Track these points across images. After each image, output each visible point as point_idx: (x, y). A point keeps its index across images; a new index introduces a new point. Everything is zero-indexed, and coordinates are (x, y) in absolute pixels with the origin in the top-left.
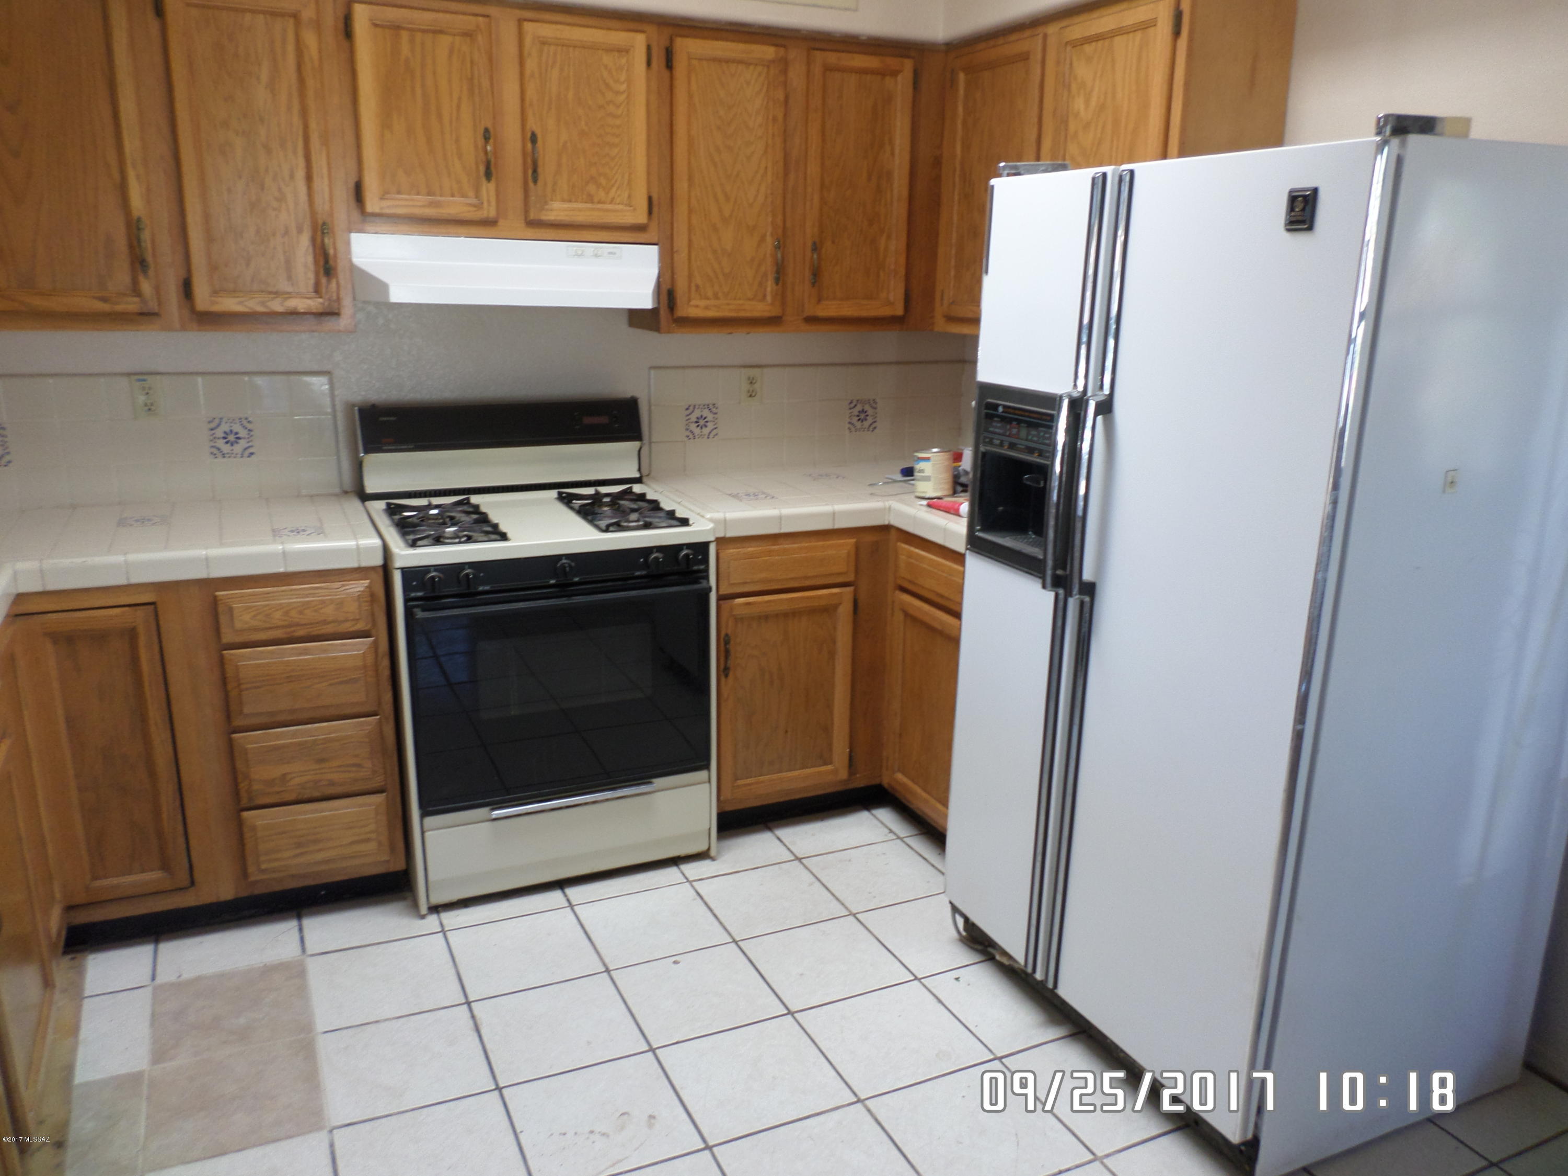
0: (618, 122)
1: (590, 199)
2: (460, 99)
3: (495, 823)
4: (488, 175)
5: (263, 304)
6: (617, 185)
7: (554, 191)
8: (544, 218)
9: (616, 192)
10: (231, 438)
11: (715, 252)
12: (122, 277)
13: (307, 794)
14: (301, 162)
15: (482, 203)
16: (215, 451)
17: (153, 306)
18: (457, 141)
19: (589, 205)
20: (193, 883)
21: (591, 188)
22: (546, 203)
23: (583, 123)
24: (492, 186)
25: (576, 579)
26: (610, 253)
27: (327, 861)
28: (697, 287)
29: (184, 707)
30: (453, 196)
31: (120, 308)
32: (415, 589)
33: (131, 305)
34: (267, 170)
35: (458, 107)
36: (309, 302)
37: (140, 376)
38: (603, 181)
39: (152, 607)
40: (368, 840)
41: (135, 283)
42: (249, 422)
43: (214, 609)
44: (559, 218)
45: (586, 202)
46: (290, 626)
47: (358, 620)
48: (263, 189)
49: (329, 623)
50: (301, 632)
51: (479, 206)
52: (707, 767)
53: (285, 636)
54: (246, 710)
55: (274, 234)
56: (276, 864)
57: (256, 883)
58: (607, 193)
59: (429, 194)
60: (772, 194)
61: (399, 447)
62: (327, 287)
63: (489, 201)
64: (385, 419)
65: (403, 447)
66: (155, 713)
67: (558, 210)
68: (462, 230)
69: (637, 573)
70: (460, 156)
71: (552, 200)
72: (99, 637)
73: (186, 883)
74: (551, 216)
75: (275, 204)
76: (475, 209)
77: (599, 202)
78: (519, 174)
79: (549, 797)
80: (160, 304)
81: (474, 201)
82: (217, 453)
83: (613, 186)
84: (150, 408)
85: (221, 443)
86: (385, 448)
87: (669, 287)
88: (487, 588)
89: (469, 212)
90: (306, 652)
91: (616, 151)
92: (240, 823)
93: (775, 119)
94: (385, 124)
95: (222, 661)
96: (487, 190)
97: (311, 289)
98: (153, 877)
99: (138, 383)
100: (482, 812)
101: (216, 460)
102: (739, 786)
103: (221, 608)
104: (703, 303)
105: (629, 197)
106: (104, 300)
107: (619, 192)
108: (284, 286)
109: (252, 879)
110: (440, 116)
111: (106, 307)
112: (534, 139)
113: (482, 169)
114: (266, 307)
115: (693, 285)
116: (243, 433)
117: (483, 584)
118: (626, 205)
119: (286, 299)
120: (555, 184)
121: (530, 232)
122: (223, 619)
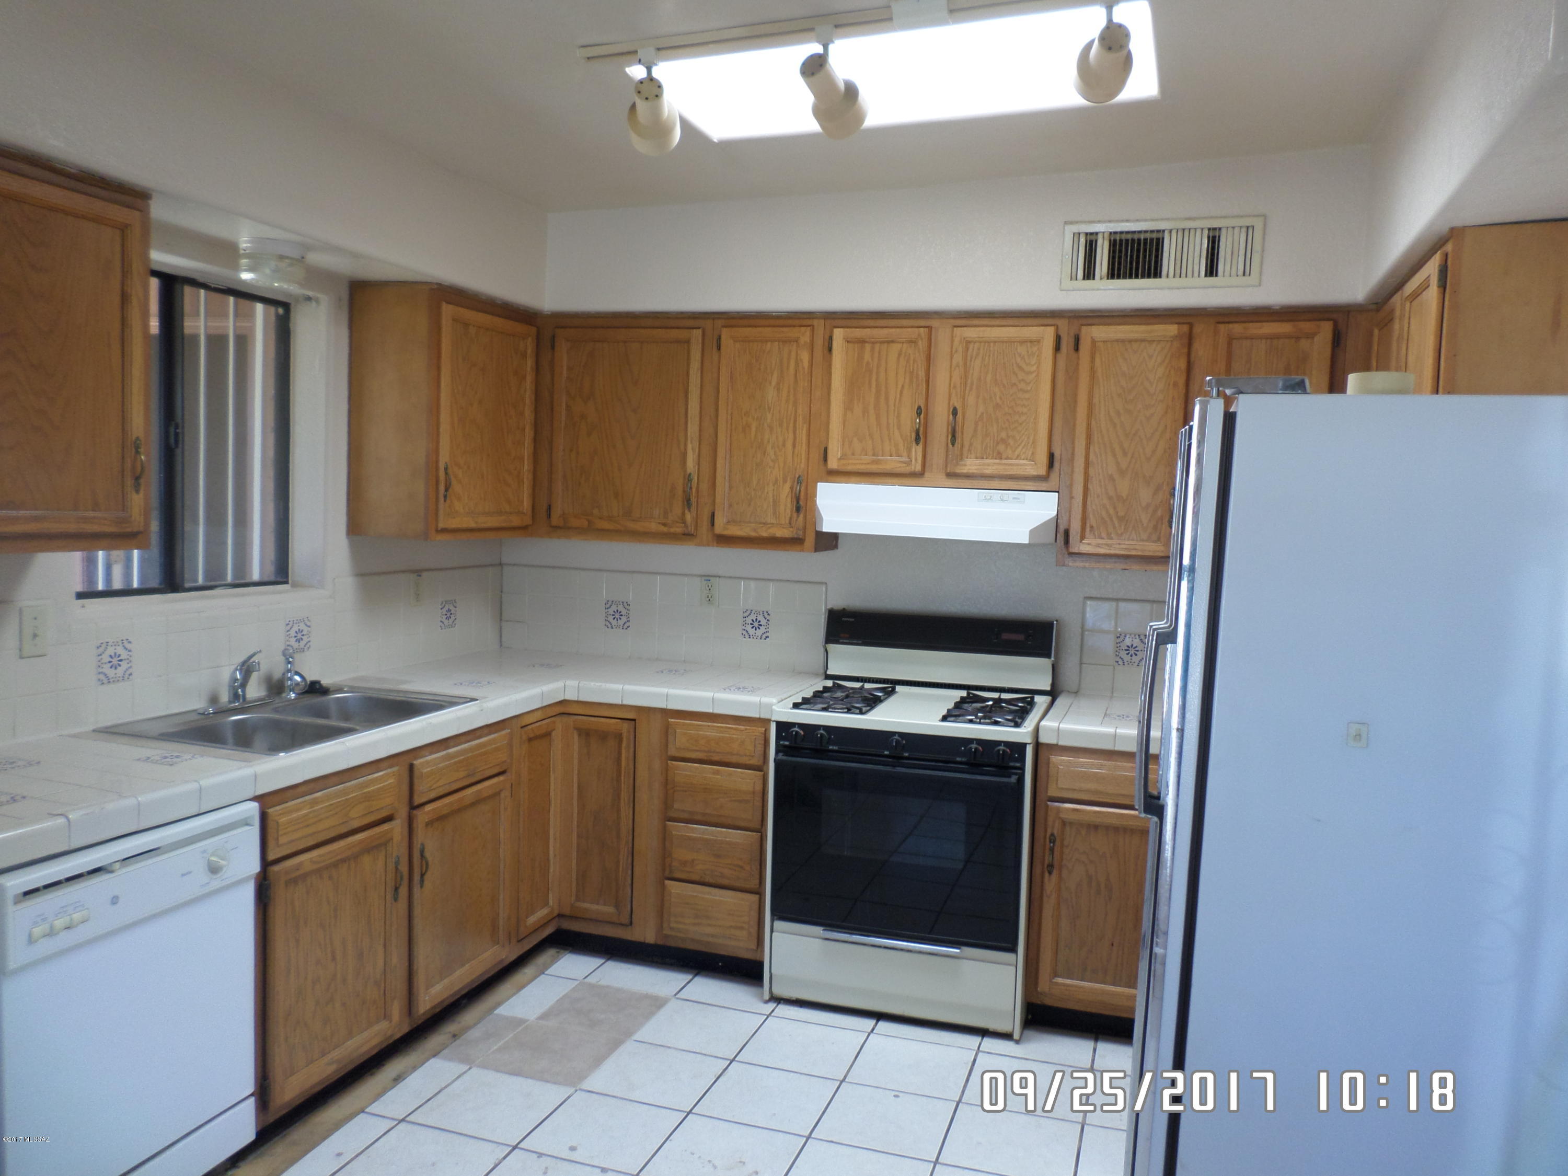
0: (1027, 396)
1: (999, 456)
2: (903, 386)
3: (827, 942)
4: (917, 440)
5: (755, 530)
6: (1023, 444)
7: (969, 450)
8: (958, 471)
9: (1022, 450)
10: (756, 624)
11: (1110, 498)
12: (677, 509)
13: (708, 879)
14: (791, 435)
15: (911, 461)
16: (745, 632)
17: (691, 529)
18: (898, 416)
19: (997, 461)
20: (631, 923)
21: (1001, 447)
22: (962, 459)
23: (998, 397)
24: (920, 448)
25: (906, 754)
26: (1014, 498)
27: (713, 936)
28: (1092, 527)
29: (643, 795)
30: (891, 456)
31: (672, 530)
32: (785, 739)
33: (678, 529)
34: (769, 442)
35: (901, 392)
36: (785, 531)
37: (707, 577)
38: (1011, 442)
39: (633, 722)
40: (742, 928)
41: (683, 514)
42: (768, 614)
43: (667, 731)
44: (971, 471)
45: (996, 459)
46: (709, 752)
47: (753, 756)
48: (764, 454)
49: (734, 755)
50: (716, 758)
51: (909, 463)
52: (1013, 949)
53: (706, 758)
54: (676, 806)
55: (768, 484)
56: (681, 926)
57: (667, 936)
58: (1014, 452)
59: (874, 455)
60: (1169, 448)
61: (851, 642)
62: (796, 520)
63: (916, 459)
64: (845, 619)
65: (854, 642)
66: (625, 795)
67: (971, 465)
68: (895, 480)
69: (958, 759)
70: (899, 428)
71: (967, 458)
72: (603, 736)
73: (627, 921)
74: (964, 470)
75: (771, 464)
76: (904, 465)
77: (1007, 458)
78: (944, 439)
79: (869, 934)
80: (696, 528)
81: (904, 459)
82: (746, 634)
83: (1019, 445)
84: (710, 600)
85: (749, 628)
86: (841, 641)
87: (1066, 527)
88: (835, 748)
89: (900, 467)
90: (717, 773)
91: (1024, 418)
92: (663, 886)
93: (1175, 384)
94: (848, 407)
95: (666, 769)
96: (917, 451)
97: (787, 522)
98: (609, 909)
99: (706, 582)
100: (818, 930)
101: (745, 639)
102: (1057, 984)
103: (670, 731)
104: (1094, 542)
105: (1033, 454)
106: (664, 525)
107: (1024, 450)
108: (771, 519)
109: (665, 932)
110: (887, 399)
111: (665, 529)
112: (955, 412)
113: (914, 435)
114: (757, 532)
115: (1088, 525)
116: (763, 622)
117: (834, 745)
118: (1030, 460)
119: (769, 528)
120: (971, 445)
121: (951, 482)
122: (671, 738)
